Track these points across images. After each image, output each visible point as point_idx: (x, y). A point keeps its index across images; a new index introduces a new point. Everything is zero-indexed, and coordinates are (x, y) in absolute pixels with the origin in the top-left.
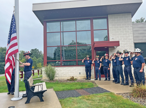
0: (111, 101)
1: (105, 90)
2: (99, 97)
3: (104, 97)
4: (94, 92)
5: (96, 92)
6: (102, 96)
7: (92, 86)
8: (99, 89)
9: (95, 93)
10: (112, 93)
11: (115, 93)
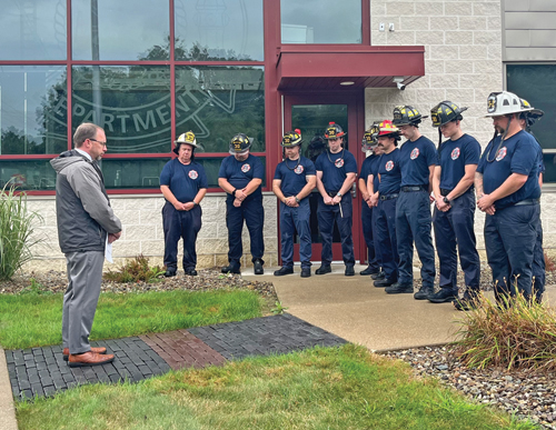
0: (337, 395)
1: (319, 330)
2: (276, 374)
3: (304, 372)
4: (250, 347)
5: (267, 345)
6: (291, 370)
7: (245, 312)
8: (288, 328)
9: (257, 352)
10: (353, 348)
11: (368, 346)
